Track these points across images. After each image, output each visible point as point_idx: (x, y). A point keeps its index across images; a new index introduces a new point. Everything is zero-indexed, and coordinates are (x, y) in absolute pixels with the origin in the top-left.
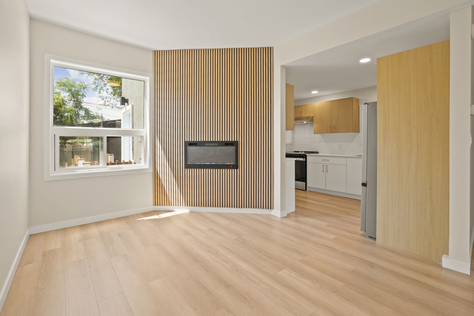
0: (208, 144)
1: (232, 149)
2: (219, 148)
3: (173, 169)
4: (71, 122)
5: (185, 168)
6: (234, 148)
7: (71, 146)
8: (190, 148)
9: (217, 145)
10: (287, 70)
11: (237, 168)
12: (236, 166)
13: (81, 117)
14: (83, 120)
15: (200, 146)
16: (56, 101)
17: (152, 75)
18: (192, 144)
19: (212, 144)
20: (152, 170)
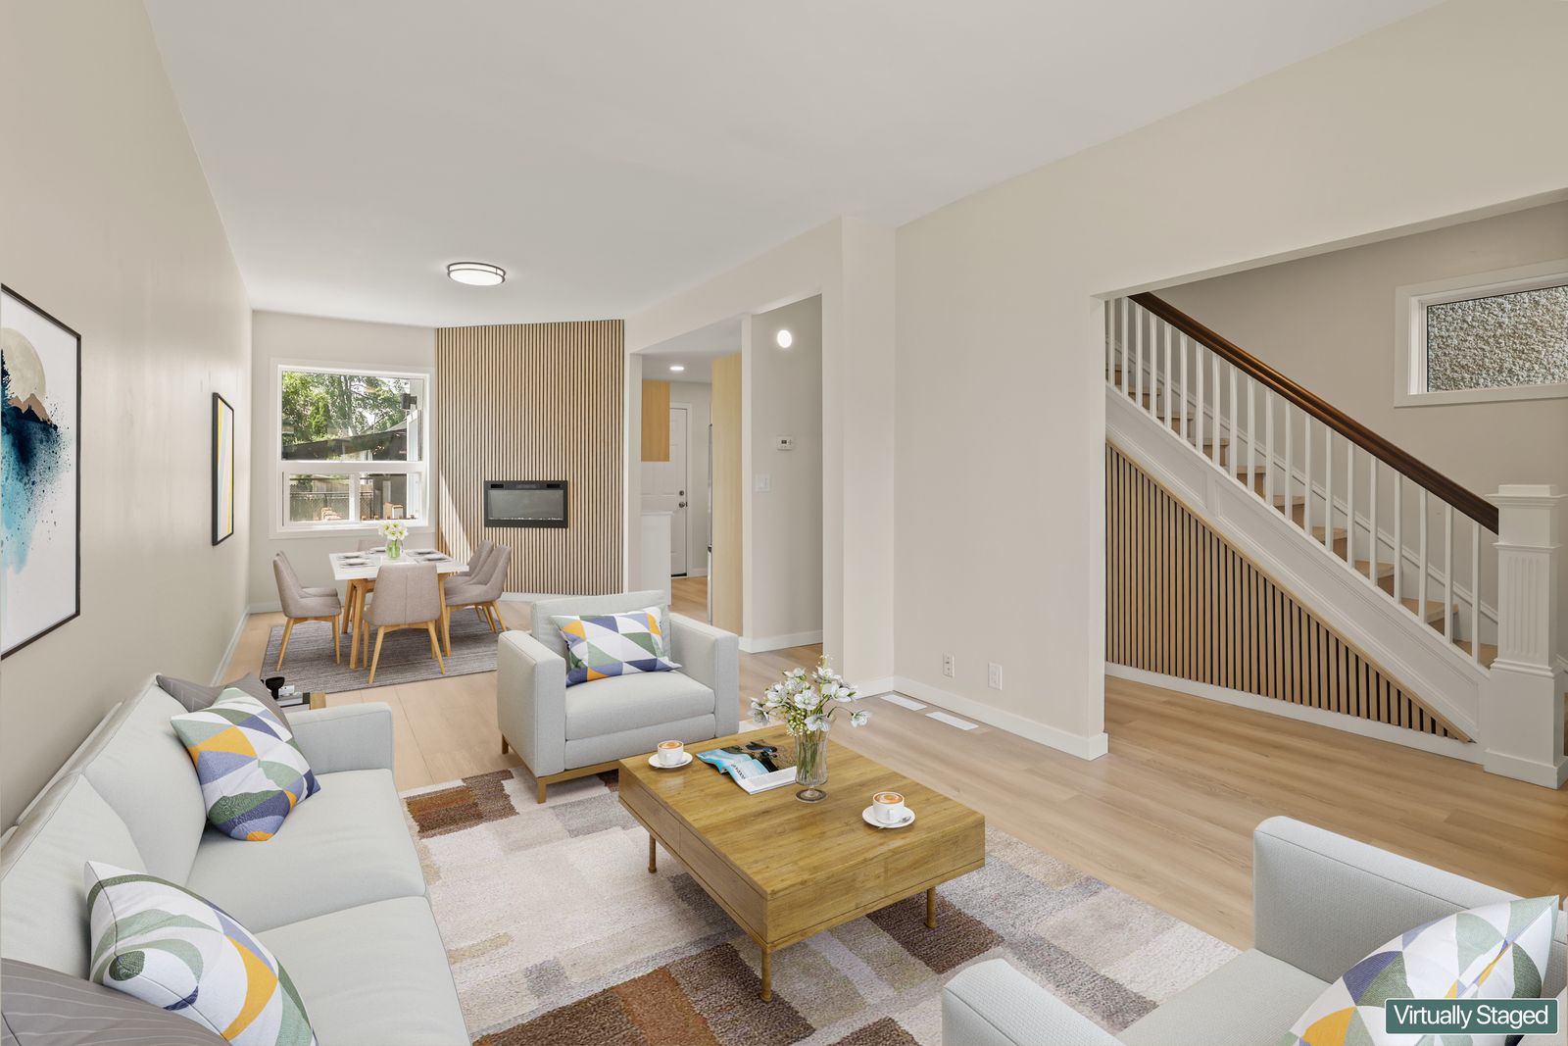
0: (520, 487)
1: (559, 493)
2: (538, 492)
3: (466, 530)
4: (325, 420)
5: (485, 526)
6: (561, 492)
7: (324, 485)
8: (494, 493)
9: (534, 486)
10: (646, 359)
11: (566, 527)
12: (563, 524)
13: (357, 399)
14: (361, 410)
15: (509, 488)
16: (287, 381)
17: (433, 370)
18: (496, 486)
19: (528, 486)
20: (433, 530)
